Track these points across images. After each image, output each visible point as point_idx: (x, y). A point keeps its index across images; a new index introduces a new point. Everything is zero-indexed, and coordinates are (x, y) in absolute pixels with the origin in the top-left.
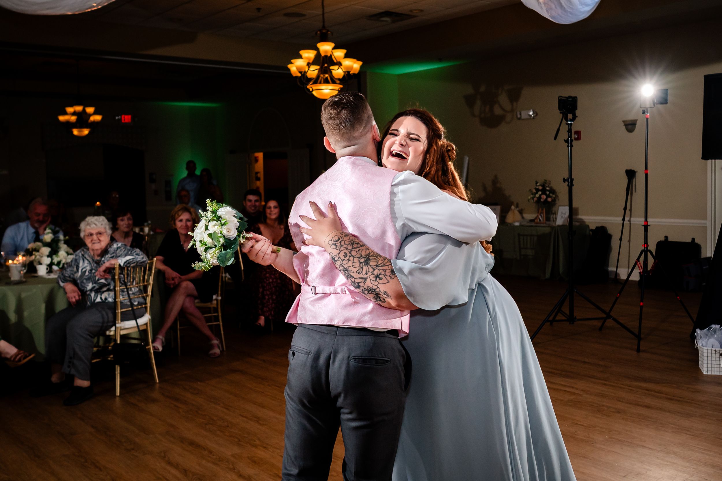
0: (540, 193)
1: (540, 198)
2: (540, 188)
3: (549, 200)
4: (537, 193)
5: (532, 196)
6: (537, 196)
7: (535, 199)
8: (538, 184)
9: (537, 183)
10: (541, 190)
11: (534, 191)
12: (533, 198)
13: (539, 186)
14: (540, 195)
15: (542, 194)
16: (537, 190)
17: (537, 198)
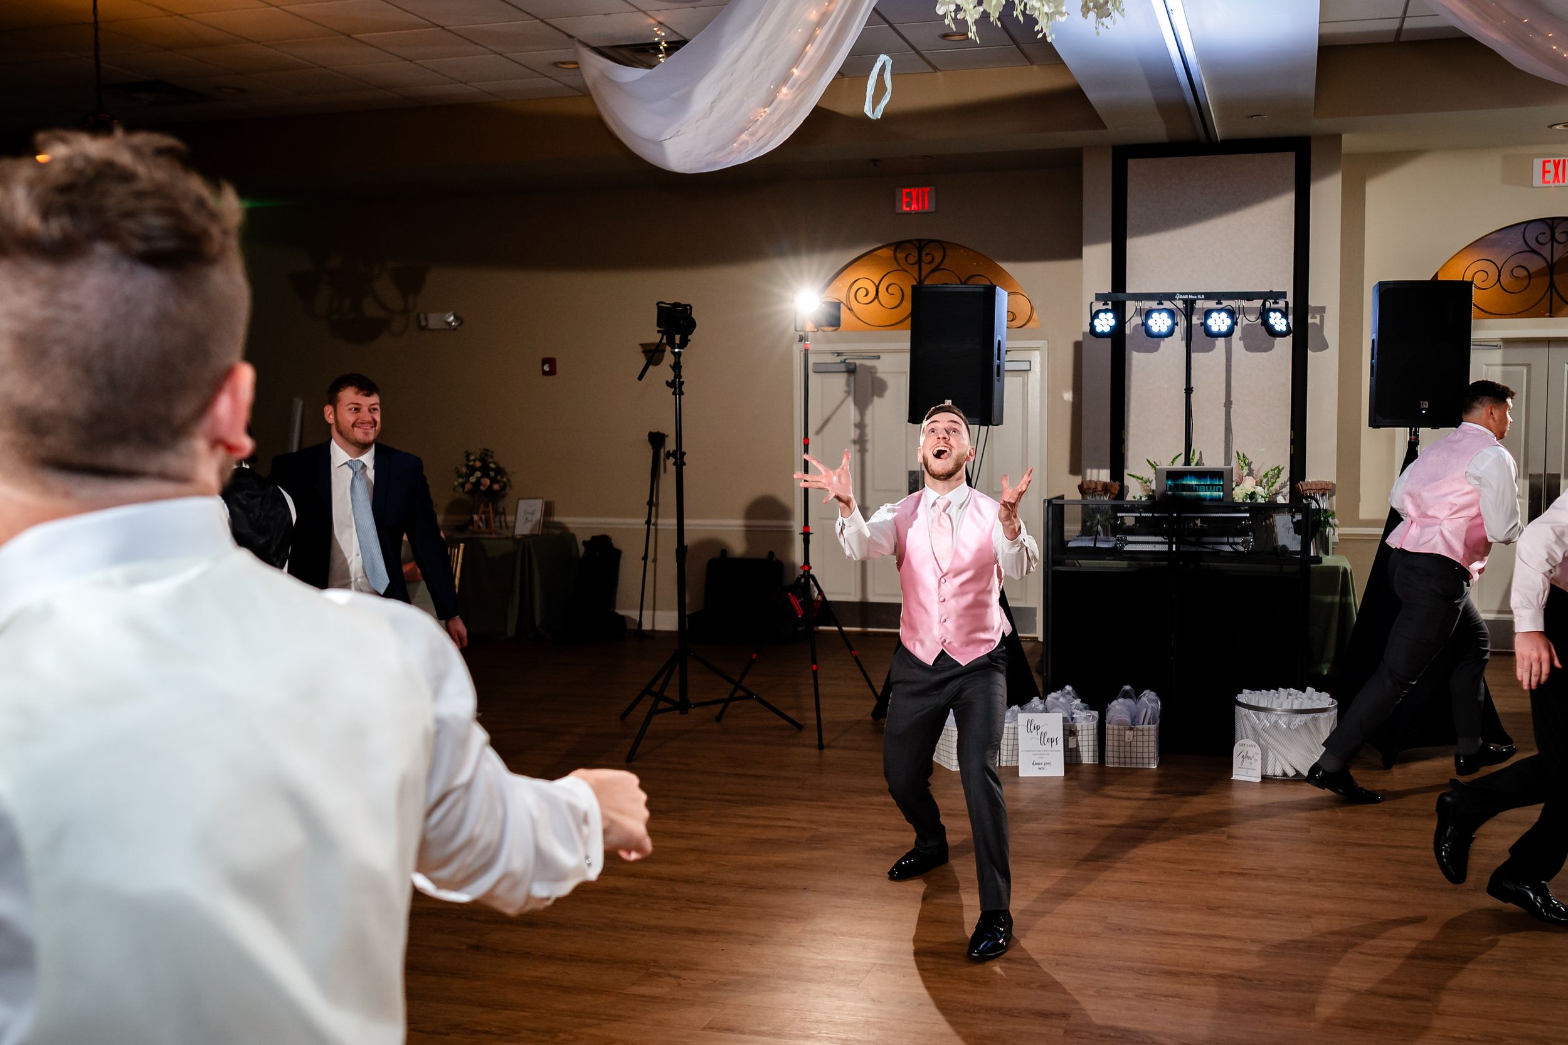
0: (478, 474)
1: (478, 483)
2: (478, 464)
3: (496, 487)
4: (472, 474)
5: (461, 480)
6: (473, 479)
7: (468, 487)
8: (472, 458)
9: (468, 456)
10: (479, 469)
11: (464, 470)
12: (462, 485)
13: (474, 460)
14: (479, 479)
15: (483, 476)
16: (472, 470)
17: (472, 483)
